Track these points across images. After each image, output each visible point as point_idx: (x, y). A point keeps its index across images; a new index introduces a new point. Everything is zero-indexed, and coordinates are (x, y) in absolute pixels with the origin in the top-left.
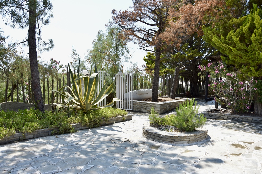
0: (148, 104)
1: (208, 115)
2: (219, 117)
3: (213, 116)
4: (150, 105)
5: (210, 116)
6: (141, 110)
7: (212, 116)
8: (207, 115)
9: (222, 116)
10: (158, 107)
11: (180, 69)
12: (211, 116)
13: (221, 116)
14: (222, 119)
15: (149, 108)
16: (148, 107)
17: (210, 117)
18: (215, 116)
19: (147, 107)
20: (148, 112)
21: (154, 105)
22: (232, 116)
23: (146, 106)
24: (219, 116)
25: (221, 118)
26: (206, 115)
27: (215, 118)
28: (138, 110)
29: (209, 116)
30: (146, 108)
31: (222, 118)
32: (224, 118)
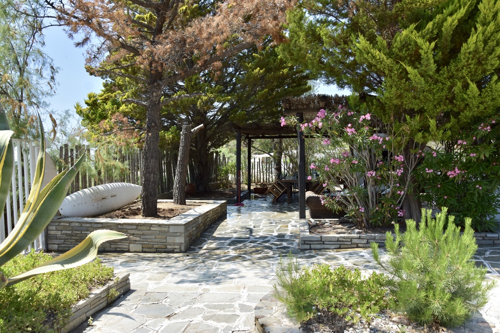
0: (144, 228)
1: (321, 241)
2: (347, 243)
3: (333, 243)
4: (150, 230)
5: (325, 242)
6: (121, 246)
7: (330, 243)
8: (317, 242)
9: (354, 241)
10: (178, 234)
11: (192, 130)
12: (327, 243)
13: (351, 241)
14: (355, 246)
15: (147, 237)
16: (143, 235)
17: (326, 246)
18: (338, 241)
19: (142, 237)
20: (144, 250)
21: (163, 229)
22: (376, 238)
23: (136, 232)
24: (347, 240)
25: (353, 246)
26: (315, 243)
27: (338, 246)
28: (113, 246)
29: (324, 244)
30: (138, 239)
31: (354, 244)
32: (359, 245)
